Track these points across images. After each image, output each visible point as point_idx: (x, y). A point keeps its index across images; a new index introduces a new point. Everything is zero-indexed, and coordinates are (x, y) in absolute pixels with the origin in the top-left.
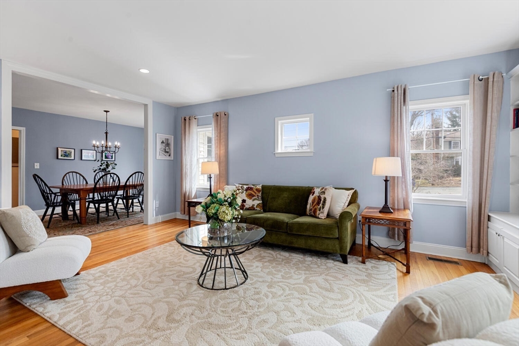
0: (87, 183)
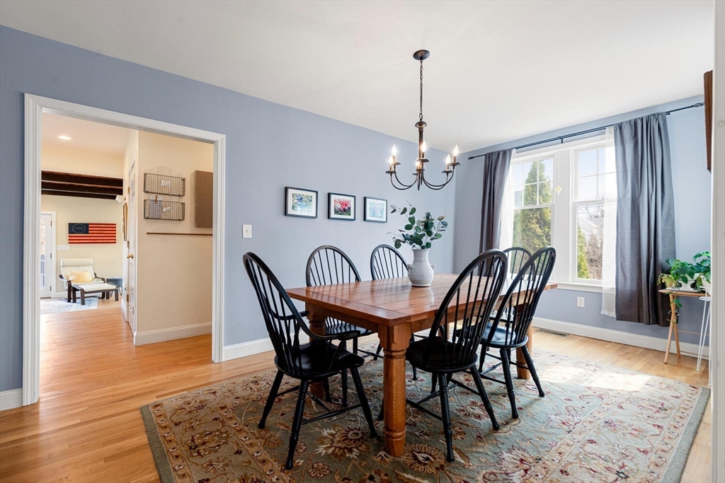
0: (357, 279)
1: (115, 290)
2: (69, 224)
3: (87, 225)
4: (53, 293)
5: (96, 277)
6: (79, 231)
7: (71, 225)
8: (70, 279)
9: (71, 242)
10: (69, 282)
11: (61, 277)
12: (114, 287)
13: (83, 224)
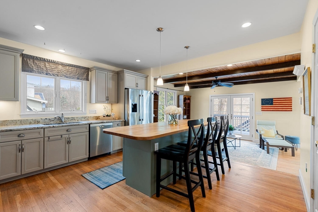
1: (291, 147)
2: (262, 99)
3: (272, 100)
4: (253, 139)
5: (278, 134)
6: (267, 103)
7: (262, 100)
8: (262, 133)
9: (263, 110)
10: (261, 135)
11: (257, 130)
12: (291, 145)
13: (270, 99)
